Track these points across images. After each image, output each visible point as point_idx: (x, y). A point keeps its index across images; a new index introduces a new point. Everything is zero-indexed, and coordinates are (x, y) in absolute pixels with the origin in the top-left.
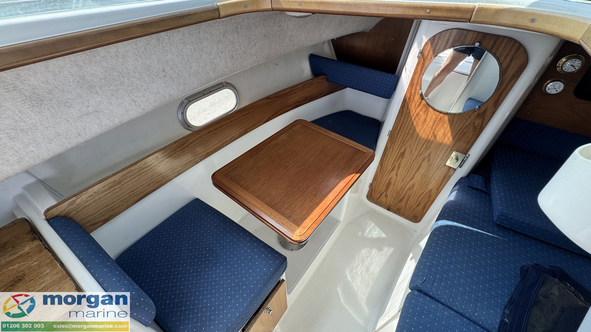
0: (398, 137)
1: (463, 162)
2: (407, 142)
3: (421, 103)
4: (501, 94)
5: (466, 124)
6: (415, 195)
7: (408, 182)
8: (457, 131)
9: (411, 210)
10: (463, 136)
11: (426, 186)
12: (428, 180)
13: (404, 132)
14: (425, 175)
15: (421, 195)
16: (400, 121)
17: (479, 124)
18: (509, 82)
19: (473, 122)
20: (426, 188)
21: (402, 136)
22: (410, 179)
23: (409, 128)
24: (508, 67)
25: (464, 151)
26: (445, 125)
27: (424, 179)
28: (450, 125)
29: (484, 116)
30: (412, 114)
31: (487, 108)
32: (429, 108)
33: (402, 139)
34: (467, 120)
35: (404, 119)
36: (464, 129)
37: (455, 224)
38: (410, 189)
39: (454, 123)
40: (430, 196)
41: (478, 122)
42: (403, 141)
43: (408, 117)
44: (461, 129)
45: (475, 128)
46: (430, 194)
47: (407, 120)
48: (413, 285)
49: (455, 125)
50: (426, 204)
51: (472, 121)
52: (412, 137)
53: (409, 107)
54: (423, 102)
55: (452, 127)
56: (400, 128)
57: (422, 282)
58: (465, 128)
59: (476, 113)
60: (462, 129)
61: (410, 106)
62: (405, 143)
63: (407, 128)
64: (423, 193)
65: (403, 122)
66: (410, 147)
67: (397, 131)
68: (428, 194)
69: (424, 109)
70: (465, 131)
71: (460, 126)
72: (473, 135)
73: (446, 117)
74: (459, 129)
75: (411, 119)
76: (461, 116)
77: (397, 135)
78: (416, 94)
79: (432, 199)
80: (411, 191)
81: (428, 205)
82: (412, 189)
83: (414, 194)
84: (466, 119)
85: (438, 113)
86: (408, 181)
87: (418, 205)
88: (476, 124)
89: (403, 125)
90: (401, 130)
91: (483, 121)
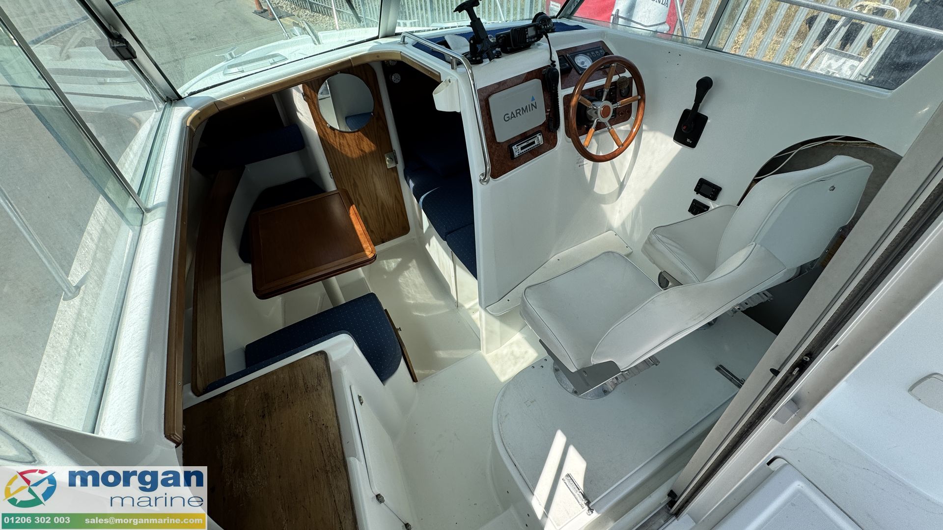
0: (341, 173)
1: (395, 157)
2: (350, 172)
4: (378, 97)
5: (376, 128)
6: (390, 210)
7: (377, 205)
8: (374, 139)
9: (398, 226)
10: (380, 140)
13: (341, 166)
15: (393, 207)
16: (331, 158)
17: (382, 125)
18: (376, 87)
21: (342, 169)
25: (390, 150)
26: (364, 139)
28: (367, 138)
29: (381, 117)
30: (336, 147)
32: (344, 134)
33: (345, 172)
35: (333, 154)
37: (428, 193)
39: (368, 134)
43: (335, 151)
44: (375, 135)
45: (383, 129)
47: (336, 154)
48: (443, 235)
50: (401, 210)
51: (378, 126)
52: (351, 165)
53: (329, 142)
54: (336, 132)
55: (370, 138)
56: (336, 164)
58: (377, 133)
59: (375, 119)
63: (341, 160)
64: (393, 204)
65: (334, 157)
66: (355, 174)
67: (335, 168)
69: (341, 138)
70: (379, 135)
72: (385, 134)
73: (360, 133)
75: (338, 151)
76: (368, 126)
77: (338, 171)
78: (326, 128)
80: (385, 210)
82: (384, 207)
84: (373, 126)
85: (353, 134)
87: (398, 217)
89: (336, 159)
90: (338, 166)
91: (383, 121)
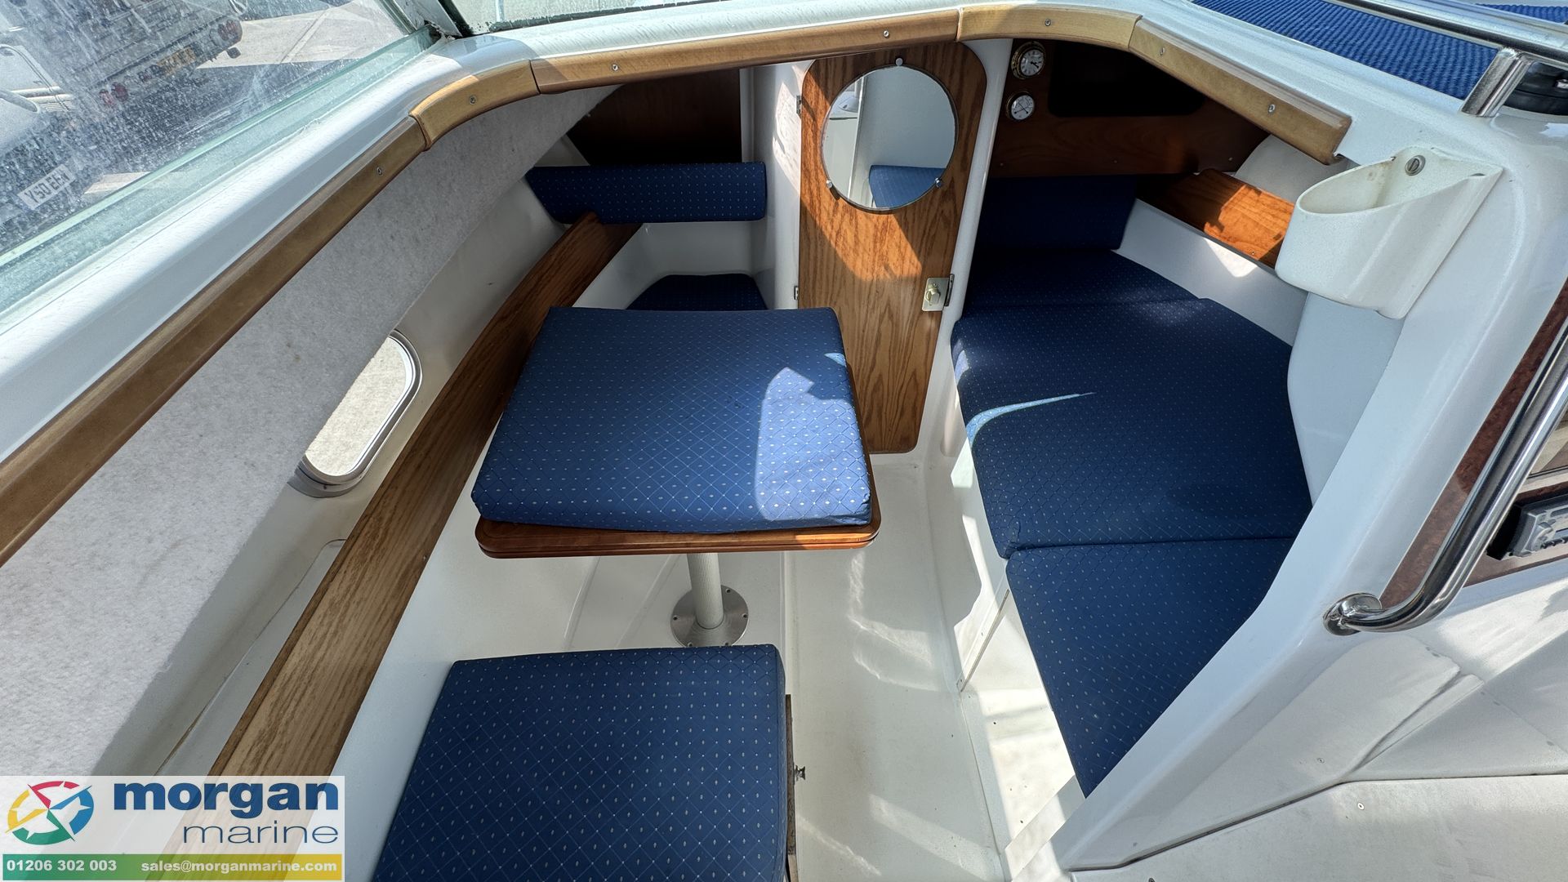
0: (817, 294)
1: (949, 291)
2: (838, 295)
4: (966, 145)
5: (932, 216)
6: (891, 396)
7: (869, 377)
8: (920, 239)
9: (894, 429)
10: (932, 245)
11: (903, 367)
12: (903, 356)
13: (824, 278)
14: (895, 349)
15: (899, 393)
16: (809, 259)
17: (950, 212)
18: (971, 119)
19: (940, 212)
20: (904, 372)
21: (824, 286)
22: (869, 370)
23: (832, 268)
24: (960, 91)
25: (944, 273)
26: (896, 233)
27: (894, 357)
28: (904, 232)
29: (954, 194)
30: (827, 235)
31: (953, 178)
32: (856, 212)
33: (827, 293)
34: (929, 211)
35: (816, 250)
36: (930, 230)
38: (875, 389)
39: (910, 226)
40: (916, 384)
41: (948, 207)
42: (829, 296)
43: (823, 244)
44: (924, 231)
45: (947, 222)
46: (915, 380)
47: (822, 250)
48: (1005, 545)
49: (913, 227)
50: (915, 403)
51: (938, 210)
52: (845, 281)
53: (818, 222)
54: (841, 202)
55: (910, 234)
56: (815, 272)
57: (1017, 531)
58: (931, 226)
59: (939, 193)
60: (927, 231)
61: (817, 219)
62: (834, 300)
63: (828, 267)
64: (902, 386)
65: (816, 258)
66: (847, 303)
67: (811, 281)
68: (912, 382)
69: (847, 217)
70: (932, 233)
71: (922, 227)
72: (948, 235)
73: (892, 217)
74: (921, 231)
75: (830, 245)
76: (917, 207)
77: (814, 288)
78: (822, 190)
79: (922, 387)
80: (881, 391)
81: (918, 404)
82: (881, 388)
83: (888, 395)
84: (927, 209)
85: (876, 216)
86: (867, 376)
87: (901, 415)
88: (947, 213)
89: (819, 264)
90: (818, 277)
91: (955, 203)
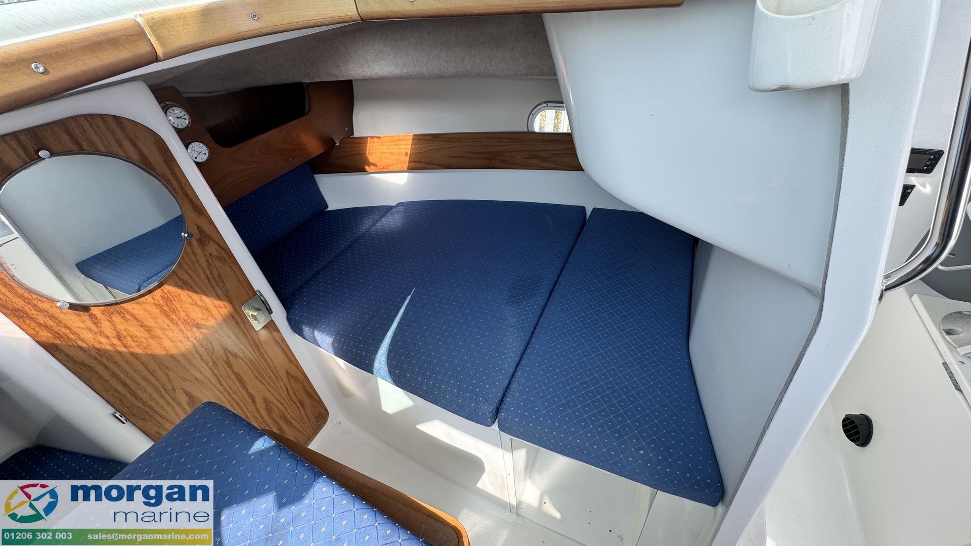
0: (145, 397)
2: (170, 381)
3: (92, 316)
5: (204, 264)
6: (284, 403)
7: (257, 409)
8: (209, 286)
9: (306, 420)
10: (223, 282)
11: (277, 378)
12: (270, 371)
13: (142, 382)
14: (259, 373)
15: (289, 394)
16: (106, 381)
17: (217, 250)
19: (208, 255)
20: (280, 380)
21: (149, 388)
22: (252, 404)
23: (140, 367)
24: (141, 154)
25: (251, 294)
26: (182, 296)
27: (264, 378)
28: (190, 290)
29: (209, 236)
30: (110, 348)
31: (197, 225)
32: (122, 307)
33: (157, 390)
34: (198, 261)
35: (107, 368)
36: (211, 274)
38: (269, 410)
39: (190, 282)
40: (296, 379)
41: (212, 248)
42: (162, 389)
43: (110, 359)
44: (208, 278)
45: (221, 259)
46: (292, 377)
47: (115, 363)
48: (487, 418)
49: (195, 282)
50: (305, 390)
51: (205, 256)
52: (167, 367)
53: (84, 345)
54: (94, 311)
55: (195, 288)
56: (125, 385)
57: (487, 404)
58: (211, 271)
59: (194, 242)
60: (210, 276)
61: (80, 343)
62: (170, 388)
63: (136, 371)
64: (287, 390)
65: (114, 374)
66: (185, 380)
67: (128, 396)
68: (292, 380)
69: (117, 319)
70: (216, 274)
71: (202, 275)
72: (230, 267)
73: (166, 288)
74: (206, 281)
75: (120, 353)
76: (184, 265)
77: (137, 397)
78: (61, 316)
79: (300, 377)
80: (275, 409)
81: (308, 388)
82: (273, 406)
83: (282, 404)
84: (195, 261)
85: (148, 297)
86: (254, 410)
87: (303, 406)
88: (215, 253)
89: (122, 376)
90: (133, 386)
91: (215, 242)
